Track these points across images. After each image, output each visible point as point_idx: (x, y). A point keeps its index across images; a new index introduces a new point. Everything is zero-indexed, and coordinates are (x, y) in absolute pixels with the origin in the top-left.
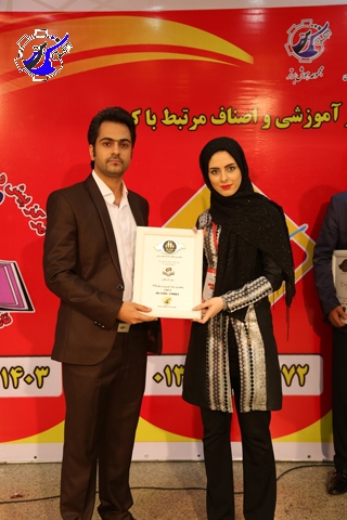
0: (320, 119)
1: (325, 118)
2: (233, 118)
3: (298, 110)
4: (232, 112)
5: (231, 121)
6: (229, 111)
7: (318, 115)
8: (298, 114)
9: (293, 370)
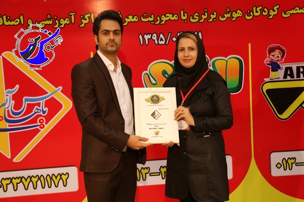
0: (63, 22)
1: (67, 21)
2: (7, 21)
3: (49, 17)
4: (7, 18)
5: (6, 23)
6: (4, 17)
7: (62, 20)
8: (49, 19)
9: (59, 177)
